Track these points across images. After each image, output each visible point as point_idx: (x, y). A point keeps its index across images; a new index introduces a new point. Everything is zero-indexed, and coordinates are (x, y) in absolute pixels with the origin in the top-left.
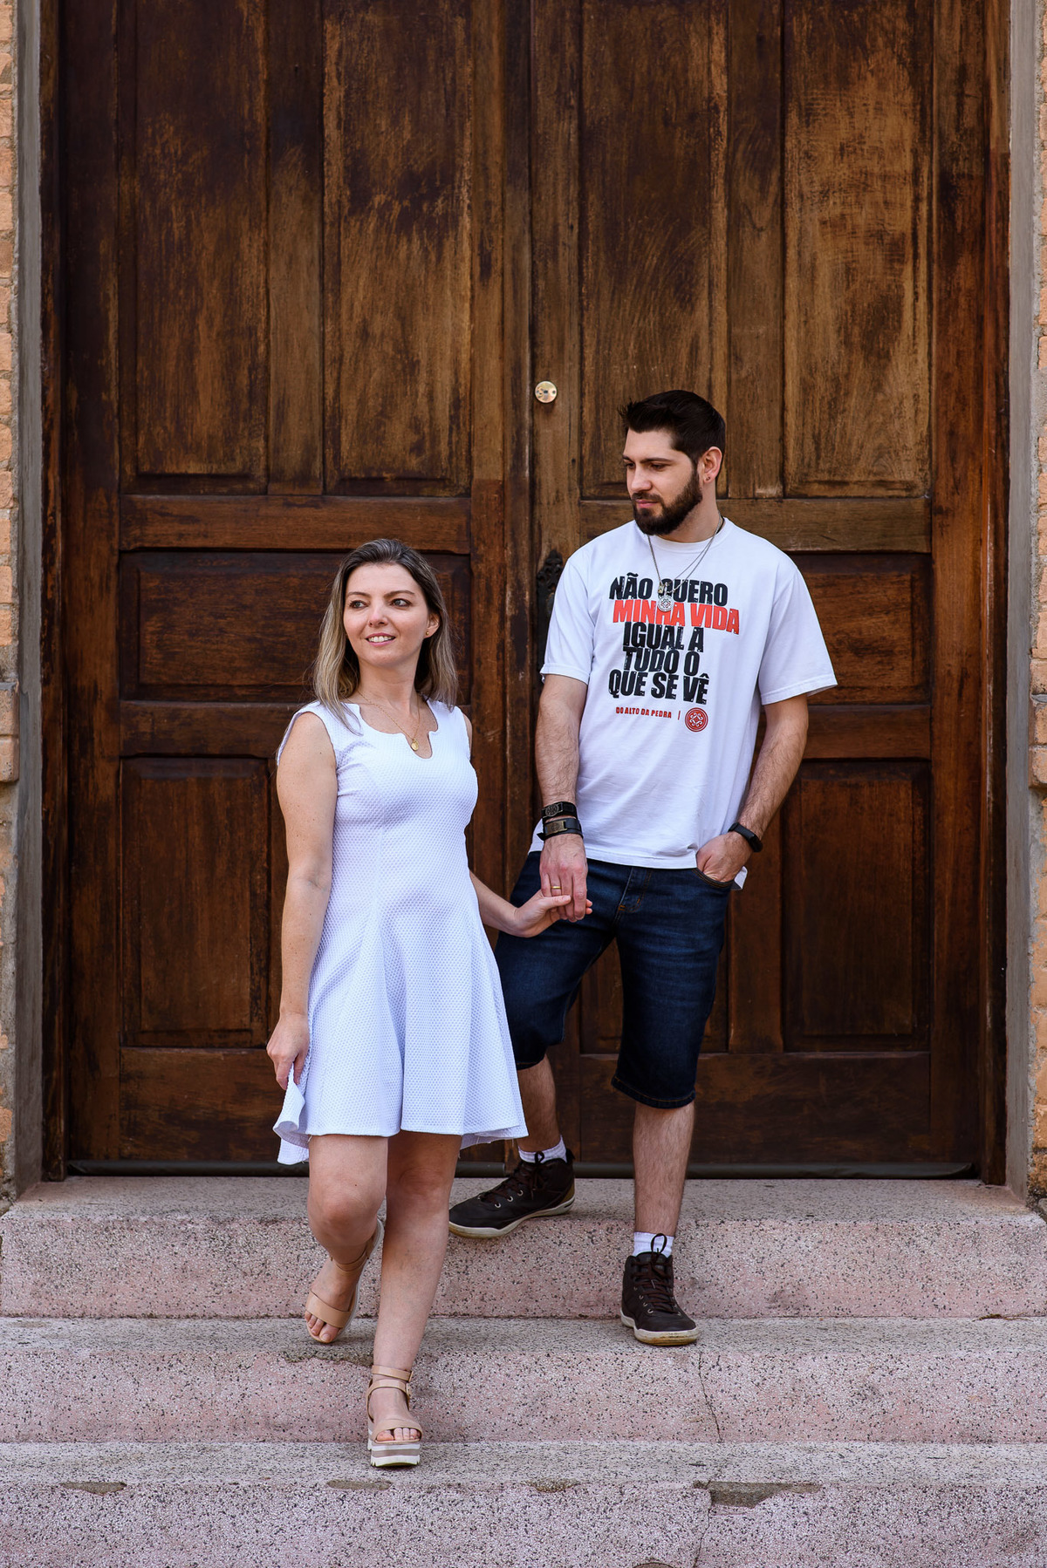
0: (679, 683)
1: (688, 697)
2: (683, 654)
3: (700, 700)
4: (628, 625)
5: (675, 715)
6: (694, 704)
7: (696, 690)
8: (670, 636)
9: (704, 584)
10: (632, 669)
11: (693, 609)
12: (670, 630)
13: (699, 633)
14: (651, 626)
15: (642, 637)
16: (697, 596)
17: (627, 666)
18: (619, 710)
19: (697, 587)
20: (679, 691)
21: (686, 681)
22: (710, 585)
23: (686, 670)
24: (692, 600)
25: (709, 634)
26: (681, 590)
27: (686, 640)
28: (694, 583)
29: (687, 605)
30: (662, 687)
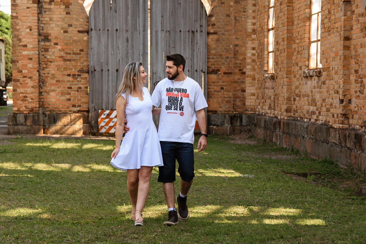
0: (178, 107)
1: (180, 110)
2: (179, 102)
3: (182, 110)
4: (169, 97)
5: (178, 113)
6: (181, 111)
7: (182, 109)
8: (176, 99)
9: (183, 89)
10: (170, 105)
11: (181, 94)
12: (176, 97)
13: (182, 98)
14: (173, 97)
15: (171, 99)
16: (181, 91)
17: (169, 105)
18: (168, 113)
19: (181, 90)
20: (178, 109)
21: (180, 107)
22: (184, 89)
23: (180, 105)
24: (180, 92)
25: (184, 98)
26: (179, 90)
27: (179, 100)
28: (181, 89)
29: (179, 93)
30: (175, 108)
